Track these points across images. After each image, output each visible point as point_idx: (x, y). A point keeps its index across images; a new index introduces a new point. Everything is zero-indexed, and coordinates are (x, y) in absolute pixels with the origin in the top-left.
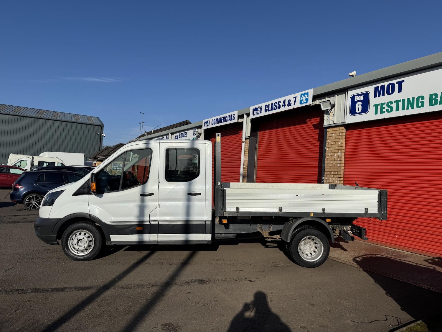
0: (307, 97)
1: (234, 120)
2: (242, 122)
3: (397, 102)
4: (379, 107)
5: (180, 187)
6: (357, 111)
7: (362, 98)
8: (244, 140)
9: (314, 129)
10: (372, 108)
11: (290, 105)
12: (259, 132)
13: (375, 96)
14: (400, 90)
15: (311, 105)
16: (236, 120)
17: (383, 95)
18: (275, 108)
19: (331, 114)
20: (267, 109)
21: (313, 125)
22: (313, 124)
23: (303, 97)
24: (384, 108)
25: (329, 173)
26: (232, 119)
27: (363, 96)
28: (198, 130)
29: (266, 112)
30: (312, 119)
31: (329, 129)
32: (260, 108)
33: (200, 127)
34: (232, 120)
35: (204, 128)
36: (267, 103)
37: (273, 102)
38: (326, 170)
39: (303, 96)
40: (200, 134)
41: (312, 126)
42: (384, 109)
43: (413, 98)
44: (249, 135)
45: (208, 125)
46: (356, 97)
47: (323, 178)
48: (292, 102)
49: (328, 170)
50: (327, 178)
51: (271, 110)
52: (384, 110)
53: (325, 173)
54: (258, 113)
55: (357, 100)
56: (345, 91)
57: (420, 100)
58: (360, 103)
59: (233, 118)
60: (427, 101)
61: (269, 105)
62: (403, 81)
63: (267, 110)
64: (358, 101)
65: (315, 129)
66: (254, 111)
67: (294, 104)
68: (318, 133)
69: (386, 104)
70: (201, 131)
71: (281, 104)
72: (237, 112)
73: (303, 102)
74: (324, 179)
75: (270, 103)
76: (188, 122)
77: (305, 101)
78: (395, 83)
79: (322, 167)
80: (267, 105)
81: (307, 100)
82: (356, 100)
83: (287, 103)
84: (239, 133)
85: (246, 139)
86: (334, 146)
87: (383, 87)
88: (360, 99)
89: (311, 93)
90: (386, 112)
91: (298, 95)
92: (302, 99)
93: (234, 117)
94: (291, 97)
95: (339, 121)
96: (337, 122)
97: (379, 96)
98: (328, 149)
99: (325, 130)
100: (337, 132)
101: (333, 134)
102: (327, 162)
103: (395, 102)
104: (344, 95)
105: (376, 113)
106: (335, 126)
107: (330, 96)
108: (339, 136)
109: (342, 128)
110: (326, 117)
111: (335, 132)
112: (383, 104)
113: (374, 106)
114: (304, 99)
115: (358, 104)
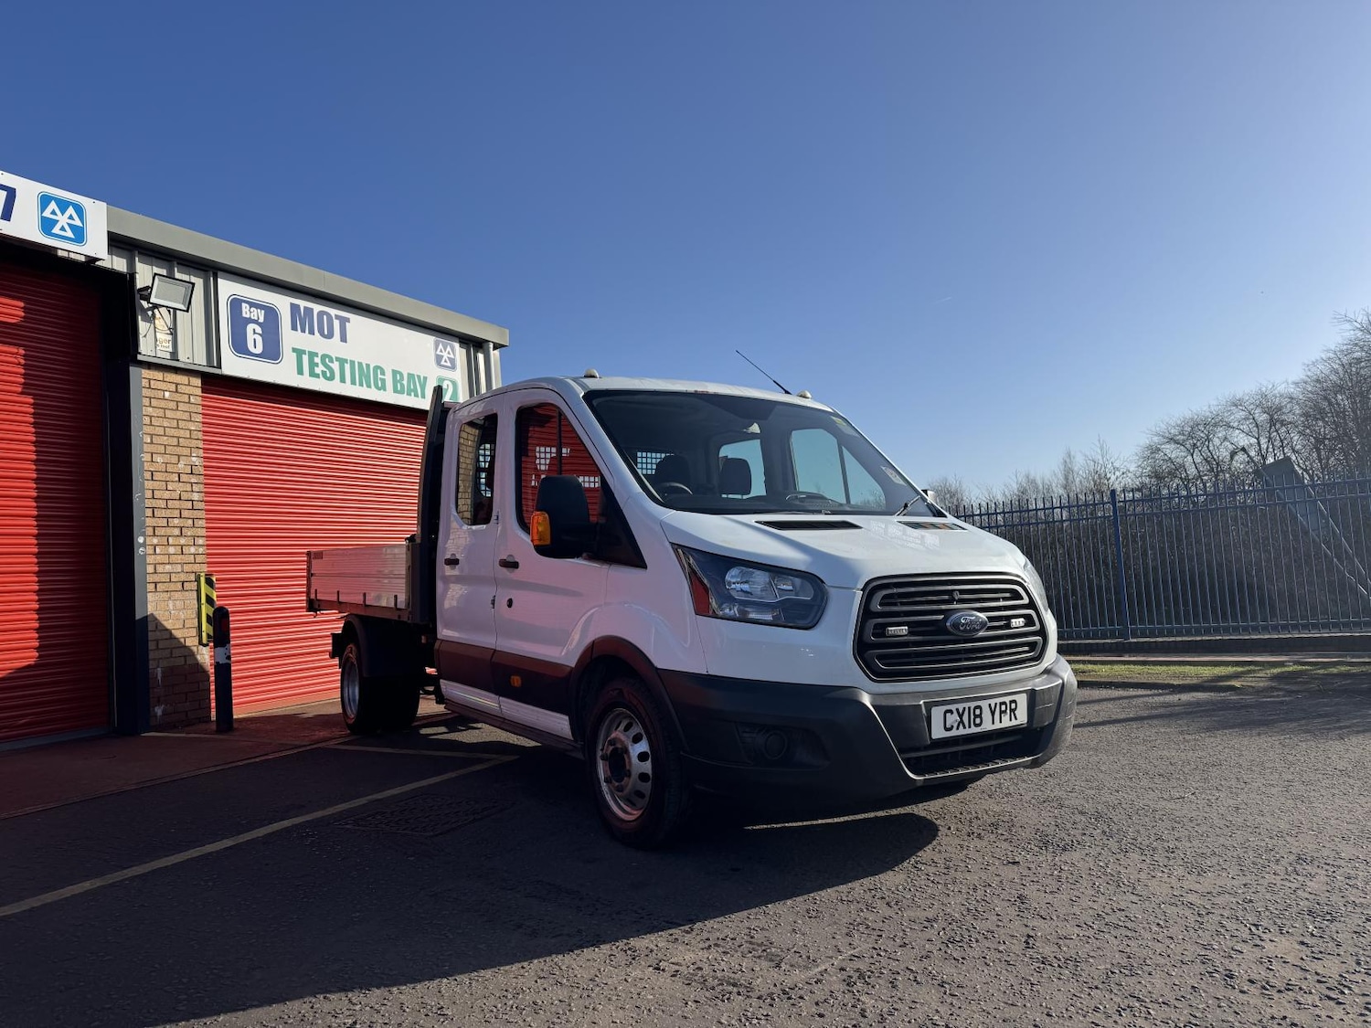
0: (79, 224)
4: (305, 358)
6: (250, 347)
7: (260, 315)
10: (289, 358)
13: (294, 328)
14: (344, 339)
19: (161, 325)
23: (57, 211)
24: (317, 365)
25: (161, 522)
27: (263, 312)
38: (148, 513)
39: (53, 206)
42: (316, 368)
46: (243, 305)
47: (141, 540)
49: (159, 513)
50: (155, 541)
52: (318, 370)
53: (149, 522)
55: (248, 316)
56: (207, 271)
57: (379, 376)
58: (259, 330)
62: (348, 320)
64: (250, 321)
69: (320, 356)
74: (144, 545)
78: (334, 316)
81: (77, 232)
82: (244, 315)
86: (175, 432)
87: (309, 312)
88: (256, 318)
90: (321, 376)
95: (191, 358)
96: (184, 358)
97: (303, 331)
98: (149, 441)
99: (133, 370)
100: (182, 389)
101: (167, 394)
102: (149, 484)
103: (337, 359)
104: (201, 280)
105: (300, 372)
106: (177, 370)
107: (150, 259)
108: (189, 403)
109: (197, 382)
110: (143, 326)
111: (173, 388)
112: (312, 355)
113: (294, 350)
114: (63, 220)
115: (250, 327)
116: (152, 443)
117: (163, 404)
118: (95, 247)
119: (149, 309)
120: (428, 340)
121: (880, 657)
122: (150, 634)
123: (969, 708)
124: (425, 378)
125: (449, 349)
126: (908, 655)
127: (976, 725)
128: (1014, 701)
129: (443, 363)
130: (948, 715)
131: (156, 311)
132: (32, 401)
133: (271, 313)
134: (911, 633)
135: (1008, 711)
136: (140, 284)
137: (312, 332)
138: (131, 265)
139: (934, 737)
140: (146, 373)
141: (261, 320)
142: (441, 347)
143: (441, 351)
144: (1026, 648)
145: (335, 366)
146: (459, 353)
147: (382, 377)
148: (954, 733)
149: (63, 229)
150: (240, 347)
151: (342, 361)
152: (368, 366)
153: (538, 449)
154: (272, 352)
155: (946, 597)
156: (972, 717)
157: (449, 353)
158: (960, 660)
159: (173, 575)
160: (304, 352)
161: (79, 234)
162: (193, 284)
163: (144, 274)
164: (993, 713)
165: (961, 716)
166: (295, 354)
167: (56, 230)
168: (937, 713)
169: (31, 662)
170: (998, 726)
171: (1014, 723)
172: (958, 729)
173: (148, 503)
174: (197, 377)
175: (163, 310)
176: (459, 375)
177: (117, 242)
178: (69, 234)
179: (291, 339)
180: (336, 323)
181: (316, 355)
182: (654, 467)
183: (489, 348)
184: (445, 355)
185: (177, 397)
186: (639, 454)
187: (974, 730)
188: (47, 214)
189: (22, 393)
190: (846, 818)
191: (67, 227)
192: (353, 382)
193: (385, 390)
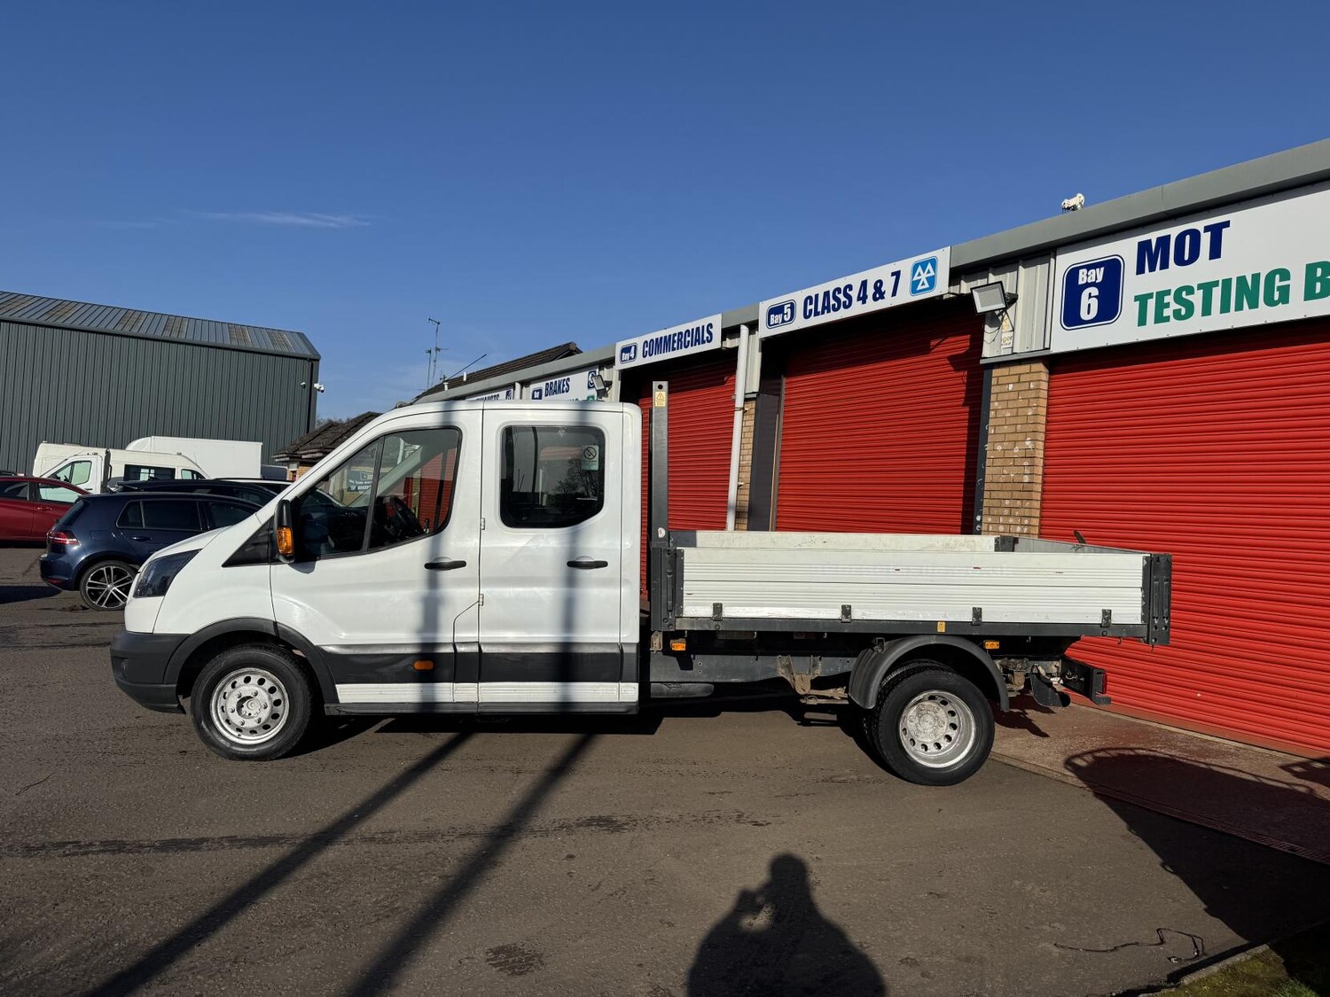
0: (932, 273)
1: (709, 341)
2: (735, 350)
3: (1207, 288)
4: (1151, 303)
5: (546, 542)
6: (1084, 315)
7: (1099, 274)
8: (739, 403)
9: (952, 368)
10: (1128, 307)
11: (882, 297)
12: (785, 380)
13: (1140, 270)
14: (1215, 252)
15: (945, 297)
16: (716, 344)
17: (1165, 265)
18: (834, 305)
19: (1006, 325)
20: (809, 307)
21: (950, 358)
22: (948, 355)
23: (922, 272)
24: (1167, 305)
25: (995, 503)
26: (705, 339)
27: (1102, 269)
28: (601, 373)
29: (806, 317)
30: (945, 341)
31: (997, 371)
32: (789, 305)
33: (610, 363)
34: (703, 342)
35: (619, 366)
36: (811, 292)
37: (830, 286)
38: (986, 495)
39: (920, 269)
40: (609, 384)
41: (948, 362)
42: (1165, 310)
43: (1256, 277)
44: (756, 388)
45: (630, 358)
46: (1081, 271)
47: (978, 518)
48: (887, 287)
49: (994, 495)
50: (990, 520)
51: (823, 313)
52: (1167, 312)
53: (986, 502)
54: (783, 321)
55: (1084, 282)
56: (1050, 254)
57: (1278, 283)
58: (1095, 291)
59: (706, 335)
60: (1297, 284)
61: (817, 296)
62: (1227, 224)
63: (811, 311)
64: (1088, 285)
65: (956, 370)
66: (772, 316)
67: (894, 294)
68: (965, 381)
69: (1172, 293)
70: (612, 375)
71: (854, 294)
72: (720, 316)
73: (920, 287)
74: (980, 523)
75: (819, 290)
76: (572, 348)
77: (927, 286)
78: (1202, 230)
79: (974, 483)
80: (810, 298)
81: (932, 281)
82: (1081, 282)
83: (870, 291)
84: (725, 382)
85: (746, 400)
86: (1014, 421)
87: (1164, 241)
88: (1093, 280)
89: (944, 259)
90: (1172, 318)
91: (905, 266)
92: (916, 278)
93: (710, 333)
94: (883, 273)
95: (1029, 347)
96: (1022, 349)
99: (987, 373)
101: (1012, 387)
102: (989, 471)
103: (1201, 286)
104: (1046, 266)
105: (1143, 322)
106: (1018, 362)
108: (1029, 390)
109: (1040, 367)
110: (989, 333)
111: (1017, 379)
113: (1137, 298)
114: (924, 277)
115: (1083, 294)
116: (995, 434)
117: (1006, 396)
118: (942, 288)
119: (999, 315)
133: (1113, 267)
141: (1099, 280)
149: (923, 283)
150: (1073, 319)
151: (1210, 287)
160: (1149, 296)
166: (1137, 303)
173: (989, 487)
179: (1134, 285)
180: (1207, 238)
181: (1167, 293)
185: (1019, 387)
191: (925, 281)
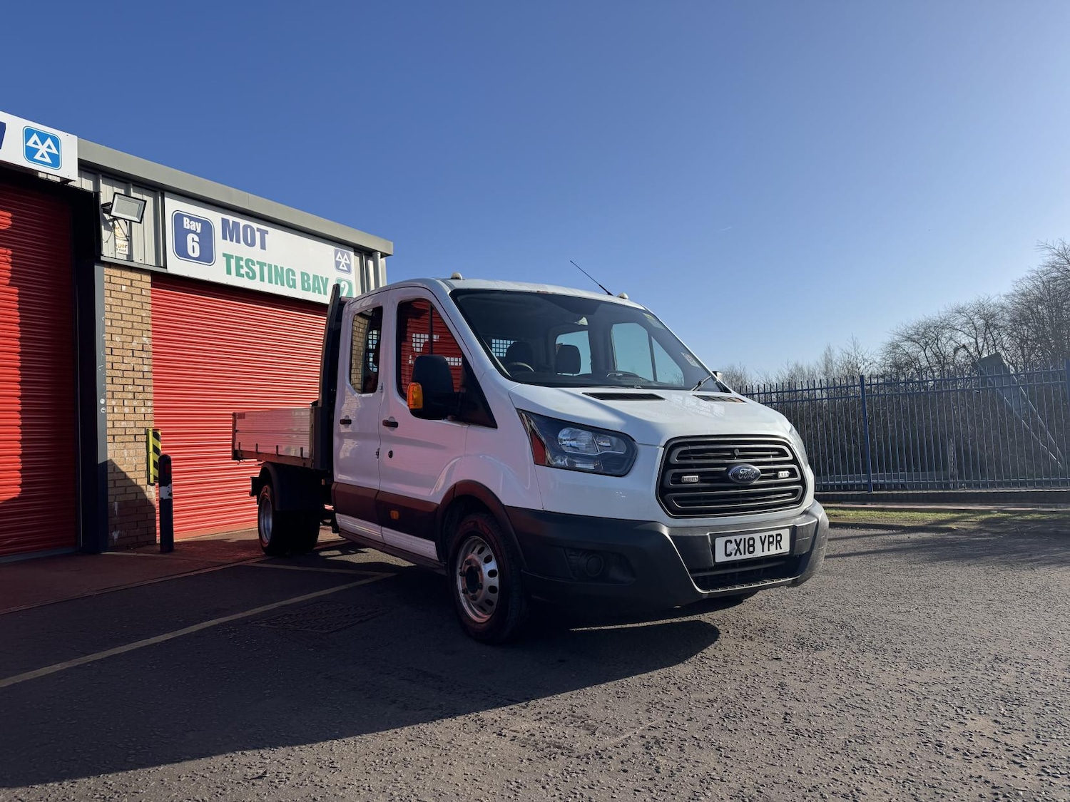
0: (54, 151)
4: (233, 261)
6: (190, 252)
7: (198, 227)
10: (220, 261)
13: (224, 238)
14: (263, 247)
15: (41, 175)
19: (119, 233)
23: (38, 142)
24: (242, 267)
25: (119, 387)
27: (200, 224)
31: (109, 270)
38: (108, 380)
39: (35, 137)
42: (241, 269)
46: (184, 218)
47: (102, 402)
49: (116, 380)
50: (114, 402)
52: (242, 271)
53: (109, 387)
55: (188, 228)
56: (158, 192)
57: (291, 277)
58: (197, 239)
62: (267, 232)
64: (190, 231)
69: (244, 260)
74: (105, 406)
78: (256, 229)
81: (52, 158)
82: (185, 227)
86: (130, 318)
87: (236, 225)
88: (195, 230)
90: (245, 276)
91: (11, 122)
95: (143, 259)
96: (138, 260)
97: (231, 240)
98: (109, 324)
99: (97, 268)
100: (135, 284)
101: (124, 288)
102: (109, 358)
103: (258, 263)
104: (152, 199)
105: (229, 272)
106: (131, 269)
107: (111, 181)
108: (141, 295)
109: (148, 278)
110: (105, 234)
111: (128, 283)
112: (239, 259)
113: (224, 255)
114: (43, 149)
115: (190, 236)
116: (111, 326)
117: (120, 295)
118: (68, 170)
119: (110, 220)
120: (330, 249)
121: (677, 499)
122: (109, 475)
123: (745, 539)
124: (327, 279)
125: (346, 256)
126: (699, 497)
127: (750, 553)
128: (780, 535)
129: (341, 267)
130: (728, 544)
131: (116, 222)
132: (17, 291)
133: (207, 226)
134: (701, 481)
135: (775, 542)
136: (103, 201)
137: (238, 241)
138: (96, 185)
139: (717, 561)
140: (107, 271)
141: (199, 231)
142: (339, 254)
143: (340, 258)
144: (790, 494)
145: (257, 268)
146: (354, 259)
147: (293, 277)
148: (733, 558)
149: (43, 156)
150: (182, 252)
151: (262, 265)
152: (282, 268)
153: (414, 335)
154: (207, 256)
155: (729, 454)
156: (747, 546)
157: (346, 260)
158: (738, 502)
159: (127, 430)
160: (232, 257)
161: (56, 161)
162: (145, 202)
163: (107, 193)
164: (763, 544)
165: (738, 545)
166: (225, 258)
167: (37, 157)
168: (720, 543)
169: (15, 495)
170: (766, 553)
171: (779, 551)
172: (735, 555)
173: (108, 373)
174: (148, 275)
175: (121, 222)
176: (354, 277)
177: (86, 167)
178: (48, 160)
179: (221, 246)
180: (258, 234)
181: (242, 259)
182: (505, 351)
183: (377, 256)
184: (343, 261)
185: (132, 290)
186: (494, 341)
187: (748, 556)
188: (30, 143)
189: (10, 285)
190: (649, 623)
191: (46, 155)
192: (270, 282)
193: (295, 288)
